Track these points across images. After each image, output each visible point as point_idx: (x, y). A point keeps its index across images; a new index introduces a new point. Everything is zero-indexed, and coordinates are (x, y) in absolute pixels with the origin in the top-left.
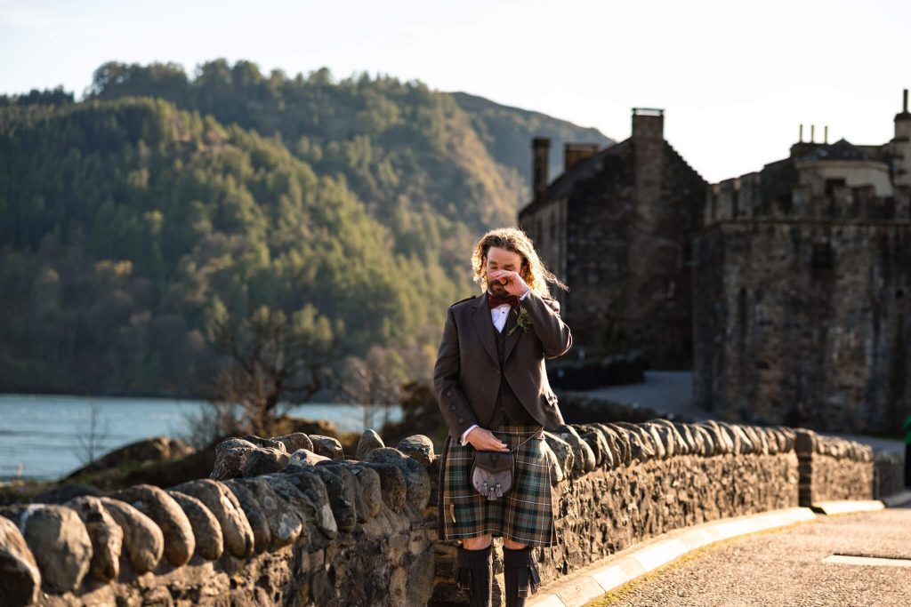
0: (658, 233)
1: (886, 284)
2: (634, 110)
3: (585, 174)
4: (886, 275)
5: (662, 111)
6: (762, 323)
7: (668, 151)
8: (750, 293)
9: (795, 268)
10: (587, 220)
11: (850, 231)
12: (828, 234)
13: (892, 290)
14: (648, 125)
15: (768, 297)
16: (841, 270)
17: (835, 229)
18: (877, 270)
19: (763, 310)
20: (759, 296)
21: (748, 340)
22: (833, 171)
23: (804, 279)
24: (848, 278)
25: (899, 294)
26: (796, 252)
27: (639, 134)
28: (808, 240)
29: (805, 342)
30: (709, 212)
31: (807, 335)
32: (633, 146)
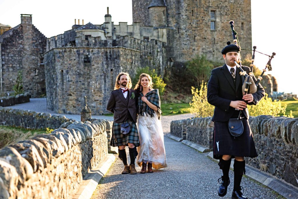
0: (31, 54)
1: (107, 67)
2: (22, 15)
3: (7, 36)
4: (107, 64)
5: (31, 15)
6: (69, 81)
7: (33, 27)
8: (64, 71)
9: (78, 63)
10: (8, 51)
11: (96, 50)
12: (89, 52)
13: (109, 69)
14: (26, 19)
15: (70, 73)
16: (93, 63)
17: (91, 50)
18: (104, 62)
19: (68, 77)
20: (67, 72)
21: (64, 87)
22: (87, 33)
23: (82, 66)
24: (96, 65)
25: (112, 70)
26: (79, 57)
27: (24, 22)
28: (83, 54)
29: (83, 86)
30: (47, 47)
31: (83, 84)
32: (22, 26)
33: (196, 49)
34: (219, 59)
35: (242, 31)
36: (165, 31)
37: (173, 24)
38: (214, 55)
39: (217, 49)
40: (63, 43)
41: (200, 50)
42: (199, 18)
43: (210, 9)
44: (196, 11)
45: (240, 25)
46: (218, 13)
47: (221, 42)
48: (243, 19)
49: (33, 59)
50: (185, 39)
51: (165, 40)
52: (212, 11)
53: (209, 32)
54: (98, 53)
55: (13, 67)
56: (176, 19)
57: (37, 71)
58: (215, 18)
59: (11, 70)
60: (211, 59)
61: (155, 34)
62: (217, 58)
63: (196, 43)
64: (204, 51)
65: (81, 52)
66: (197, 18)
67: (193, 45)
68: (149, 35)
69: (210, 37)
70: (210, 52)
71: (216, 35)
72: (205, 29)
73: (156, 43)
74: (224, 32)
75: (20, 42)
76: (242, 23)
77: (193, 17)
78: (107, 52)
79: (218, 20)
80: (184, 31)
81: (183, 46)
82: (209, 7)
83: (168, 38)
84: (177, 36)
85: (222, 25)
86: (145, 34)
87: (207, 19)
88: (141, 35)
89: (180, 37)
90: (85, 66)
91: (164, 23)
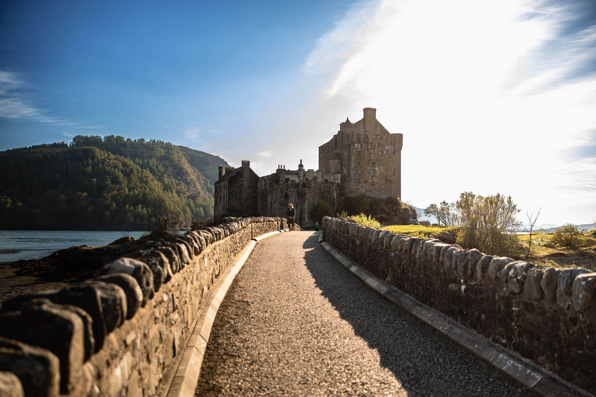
0: (248, 188)
1: (298, 200)
2: (242, 161)
3: (232, 175)
4: (298, 198)
5: (249, 161)
6: (275, 208)
7: (250, 170)
8: (273, 202)
9: (281, 197)
10: (233, 186)
11: (292, 190)
12: (288, 191)
13: (300, 201)
14: (246, 164)
15: (276, 203)
16: (290, 197)
17: (289, 190)
18: (297, 197)
19: (275, 205)
20: (274, 203)
21: (272, 211)
22: (287, 177)
23: (283, 199)
24: (291, 199)
25: (301, 202)
26: (282, 194)
27: (243, 167)
28: (284, 192)
29: (283, 211)
30: (259, 184)
31: (284, 210)
32: (242, 169)
33: (361, 188)
34: (377, 196)
35: (394, 177)
36: (339, 176)
37: (345, 171)
38: (373, 193)
39: (375, 189)
40: (270, 182)
41: (364, 189)
42: (364, 168)
43: (371, 161)
44: (361, 163)
45: (392, 173)
46: (376, 164)
47: (378, 184)
48: (394, 169)
49: (249, 192)
50: (354, 182)
51: (339, 181)
52: (372, 163)
53: (370, 177)
54: (293, 191)
55: (235, 197)
56: (347, 168)
57: (251, 200)
58: (375, 168)
59: (234, 198)
60: (371, 195)
61: (333, 177)
62: (375, 195)
63: (360, 184)
64: (366, 190)
65: (283, 190)
66: (362, 167)
67: (358, 186)
68: (328, 178)
69: (371, 181)
70: (370, 191)
71: (375, 180)
72: (367, 175)
73: (332, 184)
74: (380, 177)
75: (241, 180)
76: (394, 172)
77: (359, 167)
78: (298, 191)
79: (376, 169)
80: (353, 176)
81: (351, 186)
82: (370, 160)
83: (341, 181)
84: (348, 179)
85: (380, 172)
86: (325, 178)
87: (369, 168)
88: (323, 178)
89: (350, 180)
90: (285, 199)
91: (339, 170)
